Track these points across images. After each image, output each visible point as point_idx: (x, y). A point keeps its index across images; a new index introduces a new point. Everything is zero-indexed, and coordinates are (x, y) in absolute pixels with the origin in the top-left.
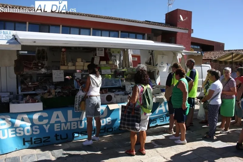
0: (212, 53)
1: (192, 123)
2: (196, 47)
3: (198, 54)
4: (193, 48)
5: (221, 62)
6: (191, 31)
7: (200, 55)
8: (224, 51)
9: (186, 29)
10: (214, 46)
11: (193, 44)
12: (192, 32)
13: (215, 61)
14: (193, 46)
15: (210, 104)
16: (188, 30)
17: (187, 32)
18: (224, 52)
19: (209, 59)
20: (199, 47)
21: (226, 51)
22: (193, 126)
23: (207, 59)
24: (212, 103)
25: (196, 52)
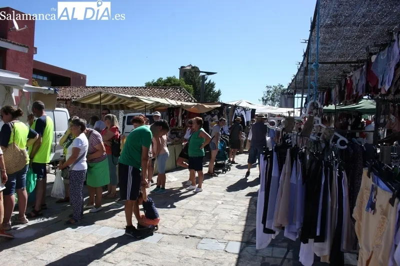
0: (67, 89)
1: (45, 205)
2: (41, 78)
3: (50, 92)
4: (37, 79)
5: (84, 105)
6: (33, 50)
7: (53, 93)
8: (87, 87)
9: (24, 46)
10: (70, 78)
11: (36, 72)
12: (34, 52)
13: (76, 103)
14: (35, 76)
15: (73, 169)
16: (27, 47)
17: (26, 50)
18: (86, 90)
19: (63, 100)
20: (45, 79)
21: (89, 87)
22: (46, 209)
23: (61, 99)
24: (75, 168)
25: (47, 88)
